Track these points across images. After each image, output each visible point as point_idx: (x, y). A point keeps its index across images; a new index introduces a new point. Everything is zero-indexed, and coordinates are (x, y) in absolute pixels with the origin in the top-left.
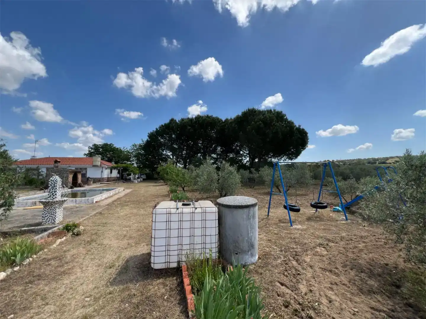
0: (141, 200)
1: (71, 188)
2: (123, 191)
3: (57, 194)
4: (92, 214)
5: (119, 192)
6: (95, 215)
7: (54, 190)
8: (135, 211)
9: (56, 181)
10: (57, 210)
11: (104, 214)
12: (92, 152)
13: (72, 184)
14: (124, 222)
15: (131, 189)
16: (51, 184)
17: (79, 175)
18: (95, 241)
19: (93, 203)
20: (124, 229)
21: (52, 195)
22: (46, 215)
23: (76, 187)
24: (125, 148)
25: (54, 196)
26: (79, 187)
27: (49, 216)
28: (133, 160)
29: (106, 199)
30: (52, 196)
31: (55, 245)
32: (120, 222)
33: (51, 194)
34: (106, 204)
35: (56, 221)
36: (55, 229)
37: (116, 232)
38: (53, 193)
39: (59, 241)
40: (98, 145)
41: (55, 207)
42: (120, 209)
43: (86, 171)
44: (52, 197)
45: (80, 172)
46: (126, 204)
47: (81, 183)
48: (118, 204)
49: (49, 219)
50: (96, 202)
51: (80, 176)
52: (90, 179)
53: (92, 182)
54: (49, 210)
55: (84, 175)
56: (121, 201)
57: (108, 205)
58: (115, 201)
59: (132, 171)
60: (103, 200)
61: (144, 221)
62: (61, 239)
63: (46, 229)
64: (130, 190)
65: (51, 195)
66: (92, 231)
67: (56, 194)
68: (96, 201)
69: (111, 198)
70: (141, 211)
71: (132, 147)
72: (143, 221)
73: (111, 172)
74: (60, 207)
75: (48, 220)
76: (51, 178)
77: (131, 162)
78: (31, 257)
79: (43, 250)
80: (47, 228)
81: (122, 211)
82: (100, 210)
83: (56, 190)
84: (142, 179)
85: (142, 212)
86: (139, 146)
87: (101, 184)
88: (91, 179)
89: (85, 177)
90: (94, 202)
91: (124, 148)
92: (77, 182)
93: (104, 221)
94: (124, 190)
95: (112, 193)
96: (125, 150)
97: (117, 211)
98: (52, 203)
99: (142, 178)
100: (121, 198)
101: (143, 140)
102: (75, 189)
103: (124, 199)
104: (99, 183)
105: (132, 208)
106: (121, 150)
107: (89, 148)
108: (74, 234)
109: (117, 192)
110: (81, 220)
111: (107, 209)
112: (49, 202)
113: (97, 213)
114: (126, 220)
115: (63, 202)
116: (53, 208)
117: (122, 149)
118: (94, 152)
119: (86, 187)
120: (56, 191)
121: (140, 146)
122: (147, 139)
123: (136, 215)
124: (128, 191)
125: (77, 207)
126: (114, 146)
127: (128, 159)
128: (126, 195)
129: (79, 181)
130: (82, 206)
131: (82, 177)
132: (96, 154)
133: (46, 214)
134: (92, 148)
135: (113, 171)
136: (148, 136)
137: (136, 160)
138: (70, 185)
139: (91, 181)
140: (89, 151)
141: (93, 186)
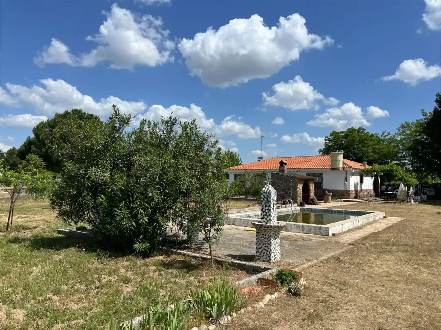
0: (422, 244)
1: (302, 205)
2: (382, 219)
3: (272, 214)
4: (324, 258)
5: (375, 221)
6: (328, 260)
7: (267, 208)
8: (407, 269)
9: (269, 193)
10: (273, 241)
11: (344, 262)
12: (331, 146)
13: (302, 199)
14: (382, 291)
15: (401, 216)
16: (263, 197)
17: (311, 184)
18: (322, 320)
19: (328, 235)
20: (380, 309)
21: (266, 215)
22: (260, 246)
23: (307, 203)
24: (386, 134)
25: (268, 217)
26: (311, 204)
27: (263, 248)
28: (404, 156)
29: (350, 231)
30: (266, 217)
31: (262, 304)
32: (374, 290)
33: (265, 213)
34: (350, 242)
35: (272, 259)
36: (267, 273)
37: (362, 311)
38: (267, 213)
39: (268, 297)
40: (338, 133)
41: (269, 235)
42: (375, 259)
43: (322, 179)
44: (266, 219)
45: (312, 180)
46: (389, 248)
47: (315, 197)
48: (371, 246)
49: (263, 252)
50: (333, 235)
51: (312, 187)
52: (327, 193)
53: (330, 198)
54: (263, 238)
55: (318, 186)
56: (377, 240)
57: (352, 244)
58: (366, 238)
59: (401, 179)
60: (344, 233)
61: (431, 303)
62: (271, 294)
63: (258, 269)
64: (399, 219)
65: (264, 215)
66: (319, 294)
67: (270, 215)
68: (334, 232)
69: (358, 231)
70: (421, 272)
71: (401, 130)
72: (427, 302)
73: (362, 181)
74: (276, 237)
75: (262, 254)
76: (264, 189)
77: (399, 160)
78: (230, 314)
79: (246, 307)
80: (259, 267)
81: (378, 262)
82: (337, 252)
83: (269, 208)
84: (425, 197)
85: (425, 275)
86: (416, 127)
87: (344, 201)
88: (329, 191)
89: (320, 188)
90: (330, 234)
91: (383, 133)
92: (309, 196)
93: (343, 277)
94: (385, 217)
95: (361, 220)
96: (387, 137)
97: (369, 260)
98: (266, 228)
99: (424, 193)
100: (380, 232)
101: (425, 111)
102: (307, 206)
103: (384, 236)
104: (342, 200)
105: (401, 260)
106: (379, 138)
107: (326, 140)
108: (289, 291)
109: (371, 220)
110: (305, 266)
111: (351, 252)
112: (262, 225)
113: (332, 257)
114: (387, 289)
115: (280, 228)
116: (267, 237)
117: (380, 136)
118: (334, 146)
119: (322, 206)
120: (270, 210)
121: (419, 124)
122: (436, 109)
123: (409, 280)
124: (394, 220)
125: (304, 240)
126: (366, 131)
127: (393, 156)
128: (389, 228)
129: (312, 195)
130: (311, 238)
131: (315, 187)
132: (336, 149)
133: (260, 244)
134: (330, 140)
135: (365, 179)
136: (437, 101)
137: (410, 156)
138: (300, 199)
139: (329, 195)
140: (326, 144)
141: (333, 204)
